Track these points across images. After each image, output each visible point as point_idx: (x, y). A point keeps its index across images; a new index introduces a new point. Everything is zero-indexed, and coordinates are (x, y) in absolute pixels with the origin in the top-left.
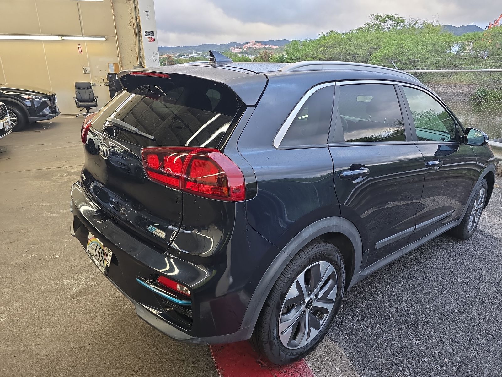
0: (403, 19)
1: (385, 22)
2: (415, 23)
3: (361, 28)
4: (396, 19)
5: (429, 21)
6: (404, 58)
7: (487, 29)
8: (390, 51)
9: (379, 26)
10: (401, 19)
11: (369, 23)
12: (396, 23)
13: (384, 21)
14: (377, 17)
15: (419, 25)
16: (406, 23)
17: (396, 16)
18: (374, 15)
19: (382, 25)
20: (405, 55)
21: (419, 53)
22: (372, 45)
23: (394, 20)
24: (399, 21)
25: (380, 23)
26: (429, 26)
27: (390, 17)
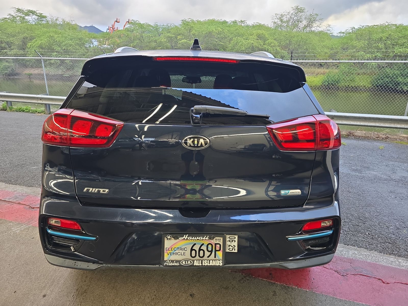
0: (44, 15)
1: (29, 16)
2: (56, 20)
3: (6, 18)
4: (38, 14)
5: (67, 20)
6: (59, 49)
7: (108, 31)
8: (45, 42)
9: (24, 18)
10: (43, 15)
11: (12, 14)
12: (39, 18)
13: (27, 14)
14: (19, 10)
15: (60, 22)
16: (48, 19)
17: (38, 12)
18: (15, 8)
19: (26, 18)
20: (60, 46)
21: (71, 45)
22: (25, 35)
23: (37, 15)
24: (41, 17)
25: (23, 16)
26: (68, 24)
27: (33, 13)
